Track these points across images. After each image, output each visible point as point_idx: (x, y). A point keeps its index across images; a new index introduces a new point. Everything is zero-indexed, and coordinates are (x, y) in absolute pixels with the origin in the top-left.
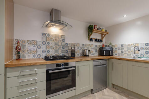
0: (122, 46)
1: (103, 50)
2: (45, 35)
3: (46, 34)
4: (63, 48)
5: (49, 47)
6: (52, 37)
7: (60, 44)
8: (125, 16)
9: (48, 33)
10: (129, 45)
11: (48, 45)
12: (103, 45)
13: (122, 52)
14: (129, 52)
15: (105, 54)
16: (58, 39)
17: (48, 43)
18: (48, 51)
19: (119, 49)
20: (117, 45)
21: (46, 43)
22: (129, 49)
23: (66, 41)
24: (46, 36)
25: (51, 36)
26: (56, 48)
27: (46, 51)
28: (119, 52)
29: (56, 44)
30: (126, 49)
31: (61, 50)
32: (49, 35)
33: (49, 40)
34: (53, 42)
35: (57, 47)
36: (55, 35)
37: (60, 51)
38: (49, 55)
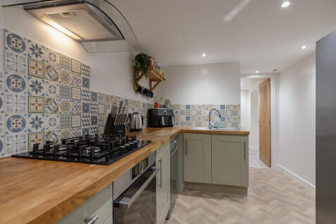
0: (188, 107)
1: (160, 114)
2: (24, 47)
3: (28, 46)
4: (86, 108)
5: (40, 101)
6: (52, 64)
7: (76, 94)
8: (204, 55)
9: (35, 42)
10: (199, 107)
11: (33, 93)
12: (156, 103)
13: (188, 118)
14: (199, 119)
15: (163, 124)
16: (71, 76)
17: (37, 87)
18: (37, 123)
19: (182, 113)
20: (178, 106)
21: (28, 83)
22: (199, 113)
23: (94, 88)
24: (28, 51)
25: (45, 56)
26: (66, 106)
27: (28, 120)
28: (183, 118)
29: (66, 92)
30: (194, 113)
31: (80, 114)
32: (37, 50)
33: (40, 73)
34: (54, 83)
35: (68, 104)
36: (62, 56)
37: (76, 121)
38: (40, 136)
